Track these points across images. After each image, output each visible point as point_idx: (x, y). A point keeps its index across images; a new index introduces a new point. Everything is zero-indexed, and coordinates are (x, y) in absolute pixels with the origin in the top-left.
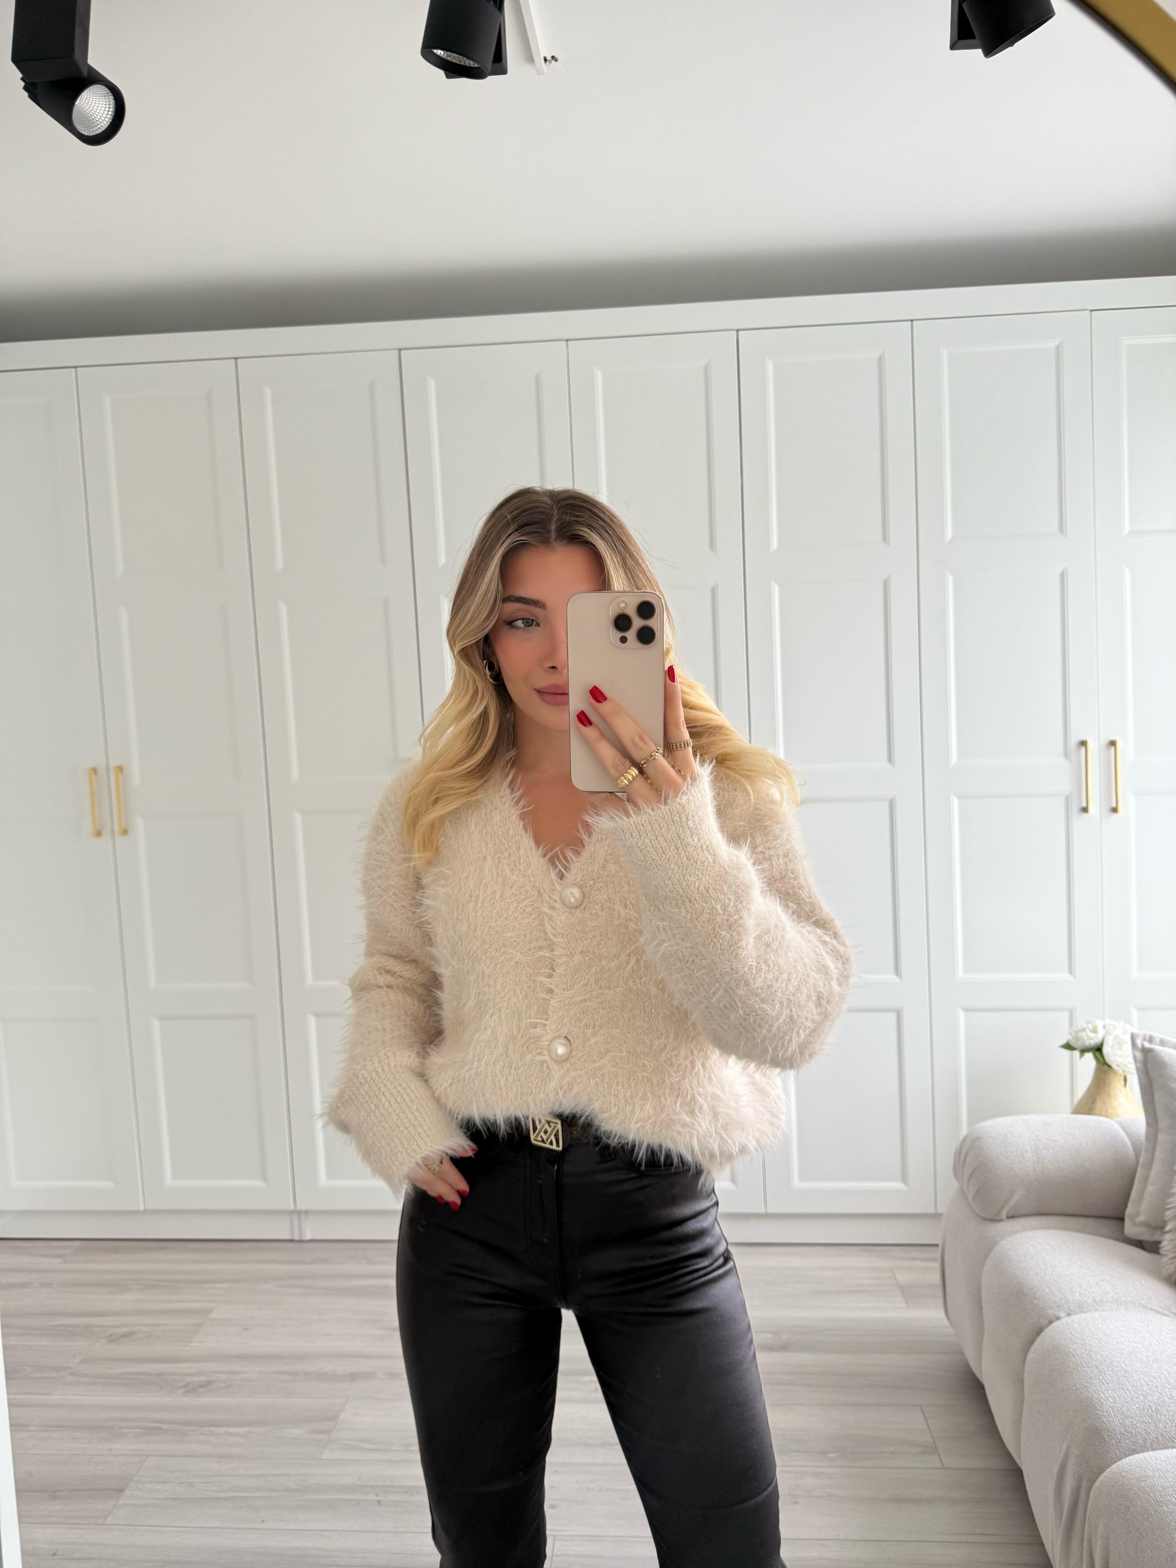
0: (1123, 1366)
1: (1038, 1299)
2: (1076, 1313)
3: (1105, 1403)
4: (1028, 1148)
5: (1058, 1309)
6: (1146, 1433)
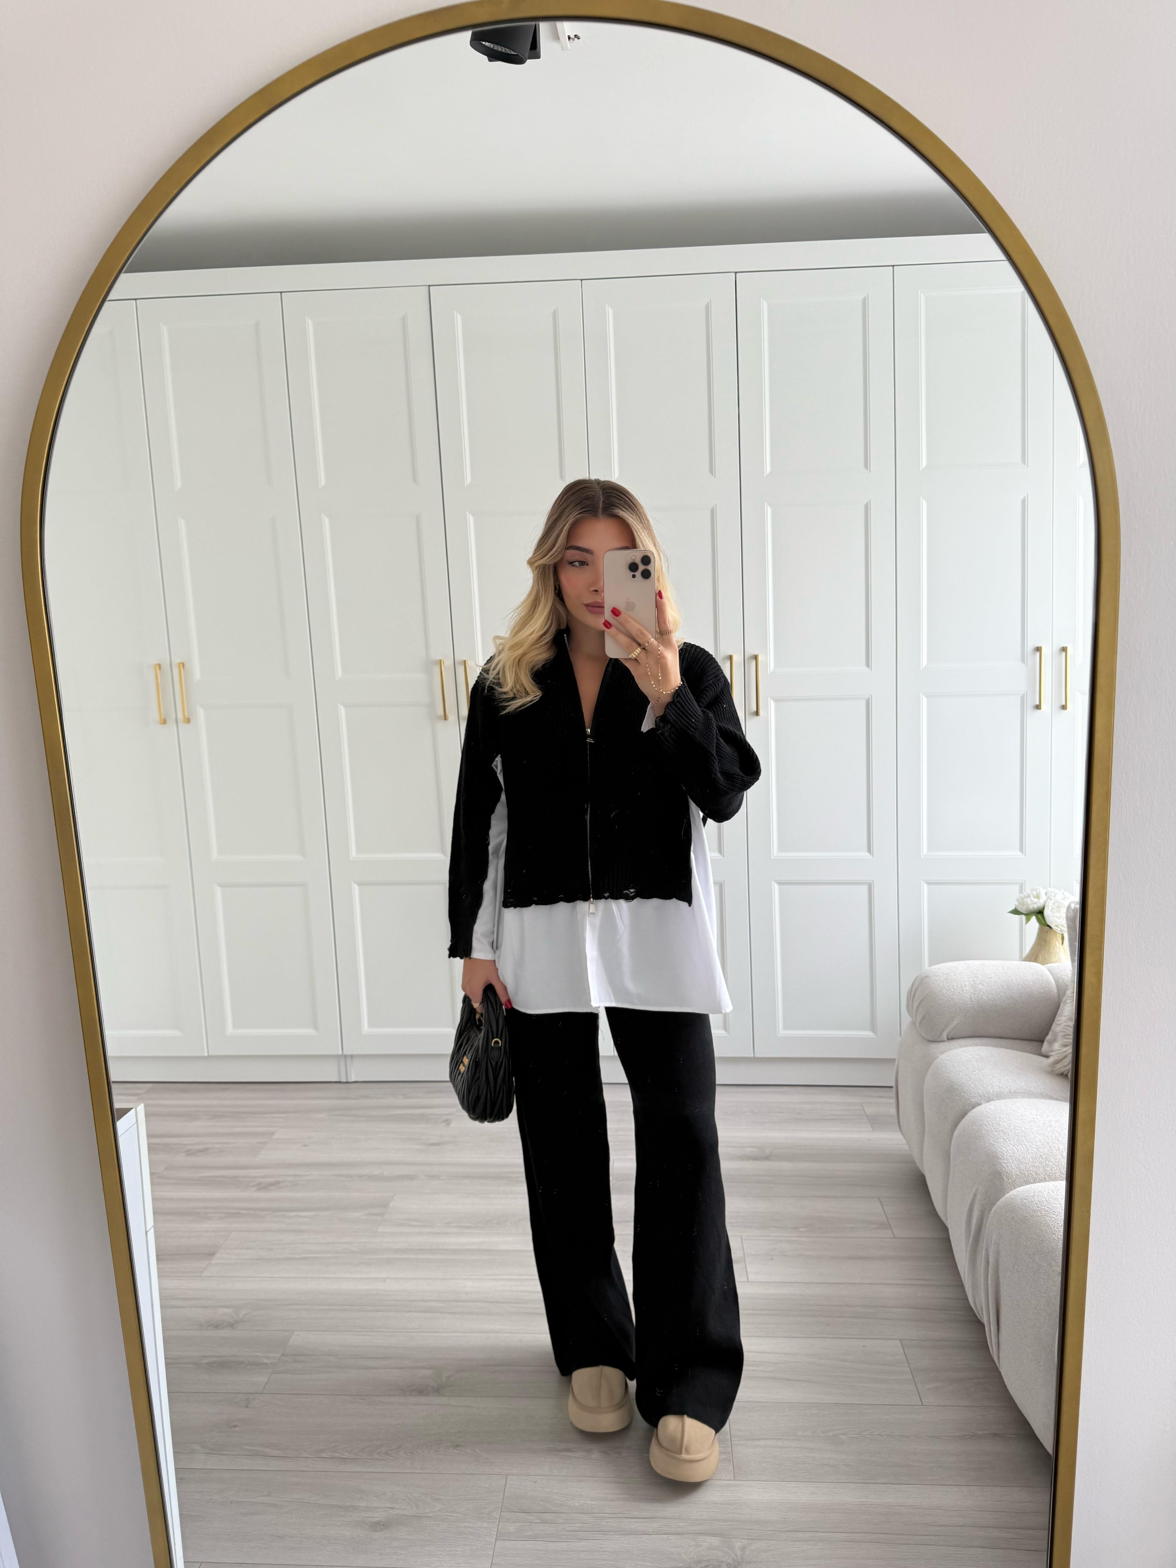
1: (965, 1092)
2: (993, 1100)
3: (1006, 1154)
4: (967, 983)
5: (980, 1098)
6: (1036, 1173)
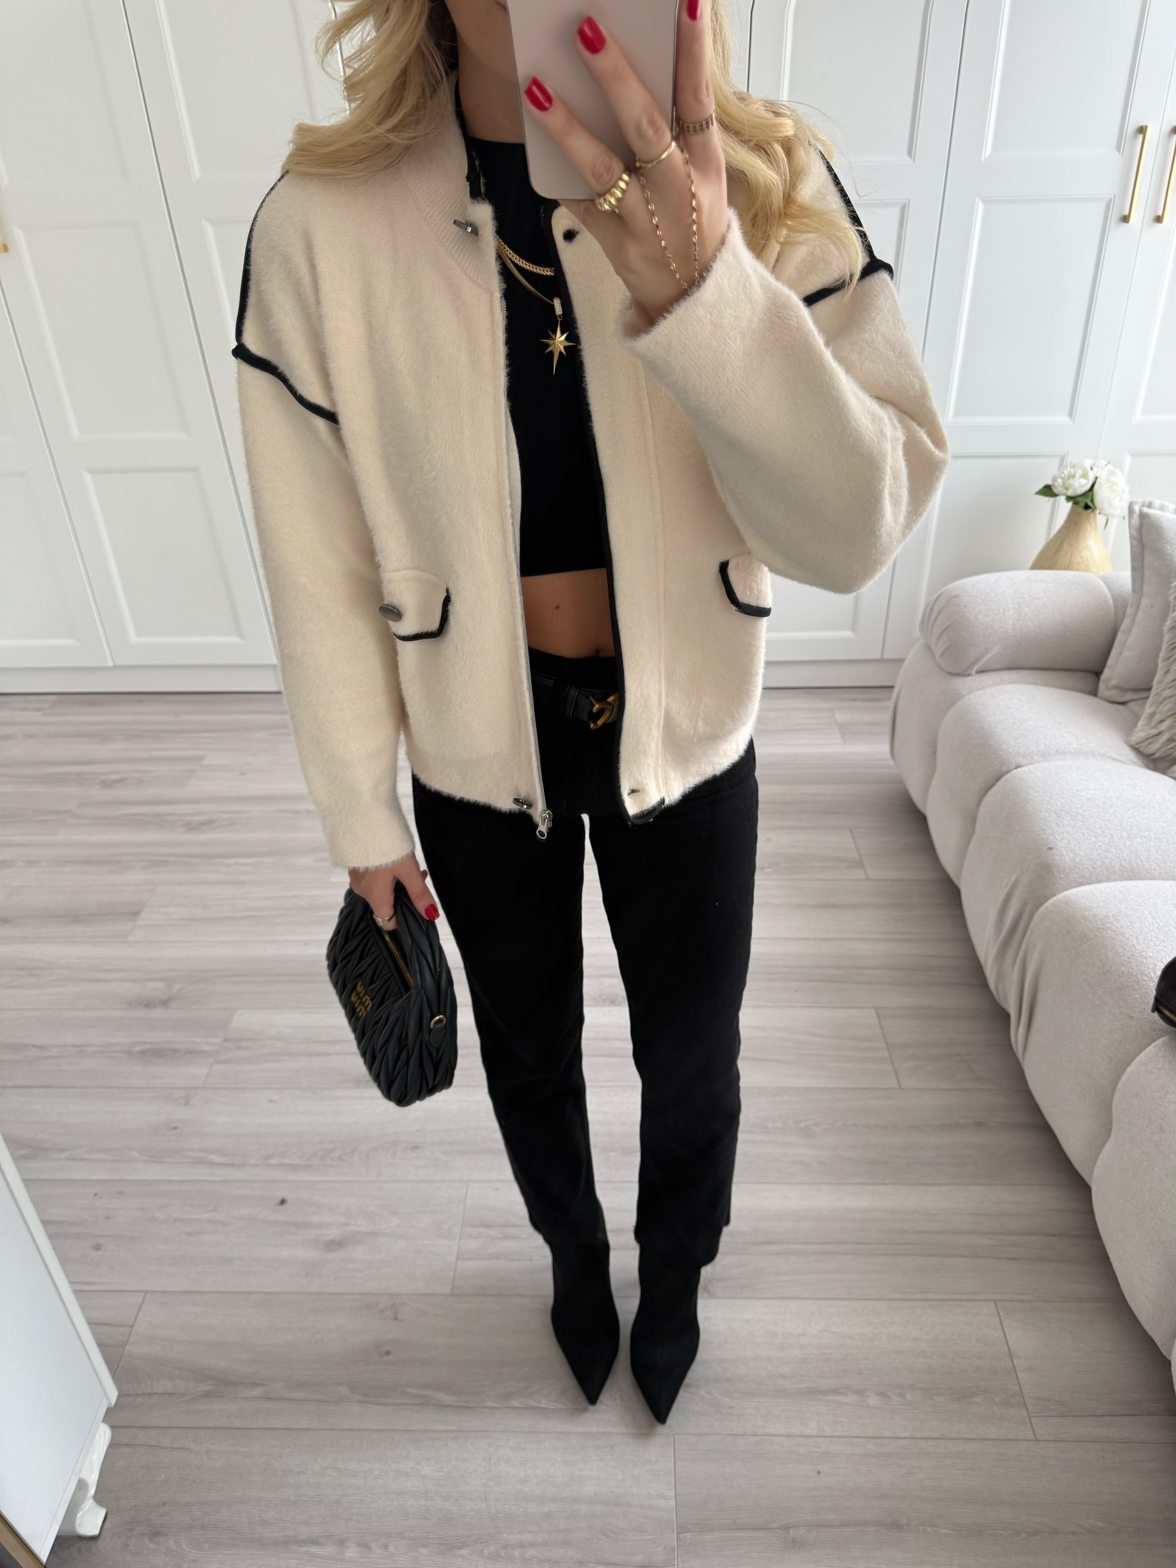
0: (1080, 811)
1: (1002, 750)
2: (1038, 762)
4: (1010, 606)
5: (1020, 758)
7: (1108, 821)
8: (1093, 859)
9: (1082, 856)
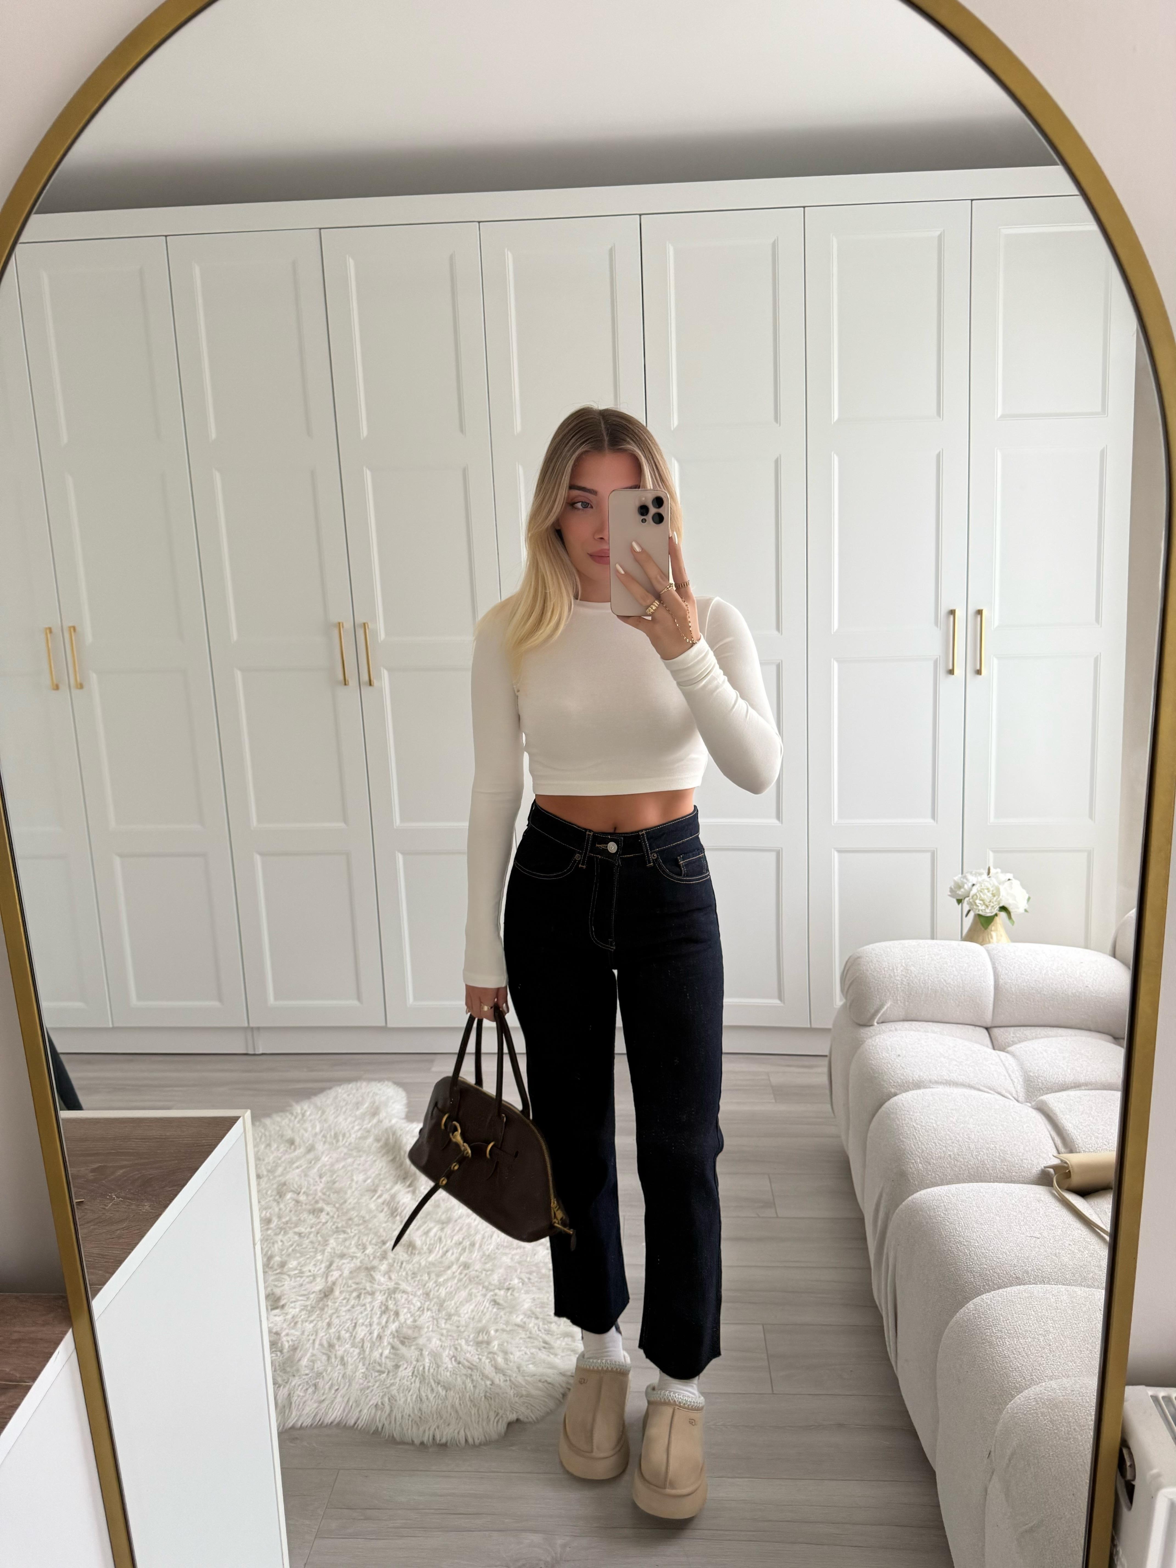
1: (883, 1081)
2: (911, 1090)
3: (914, 1152)
4: (899, 965)
5: (898, 1087)
7: (958, 1134)
8: (944, 1167)
9: (934, 1163)
